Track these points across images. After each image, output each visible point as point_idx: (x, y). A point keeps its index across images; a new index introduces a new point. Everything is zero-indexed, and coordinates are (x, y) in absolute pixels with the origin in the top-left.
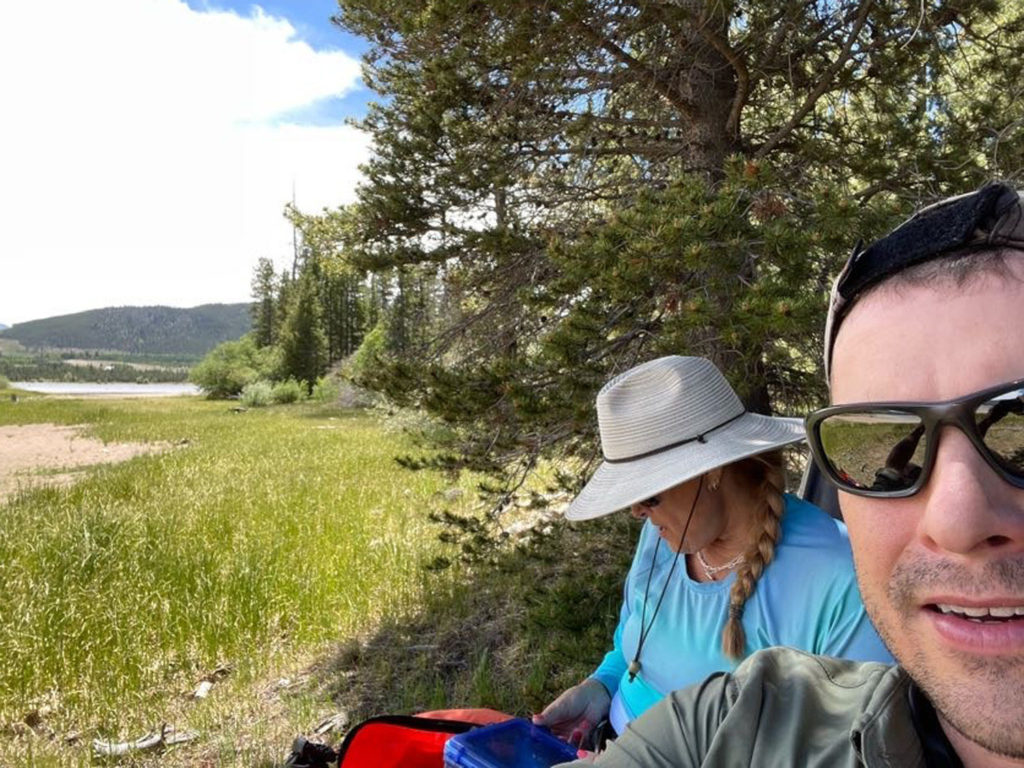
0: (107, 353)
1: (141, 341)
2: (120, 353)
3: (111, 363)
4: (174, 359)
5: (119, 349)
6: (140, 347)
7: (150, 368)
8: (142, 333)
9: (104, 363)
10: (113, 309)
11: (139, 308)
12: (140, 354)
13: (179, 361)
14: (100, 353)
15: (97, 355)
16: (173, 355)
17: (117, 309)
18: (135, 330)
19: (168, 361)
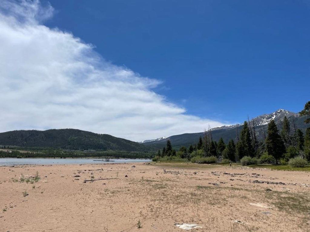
0: (12, 147)
1: (25, 143)
2: (17, 147)
3: (11, 150)
4: (36, 149)
5: (16, 145)
6: (24, 145)
7: (25, 152)
8: (26, 140)
9: (9, 150)
10: (17, 131)
11: (26, 131)
12: (24, 147)
13: (38, 149)
14: (9, 147)
15: (8, 147)
16: (36, 148)
17: (18, 131)
18: (23, 139)
19: (34, 150)
